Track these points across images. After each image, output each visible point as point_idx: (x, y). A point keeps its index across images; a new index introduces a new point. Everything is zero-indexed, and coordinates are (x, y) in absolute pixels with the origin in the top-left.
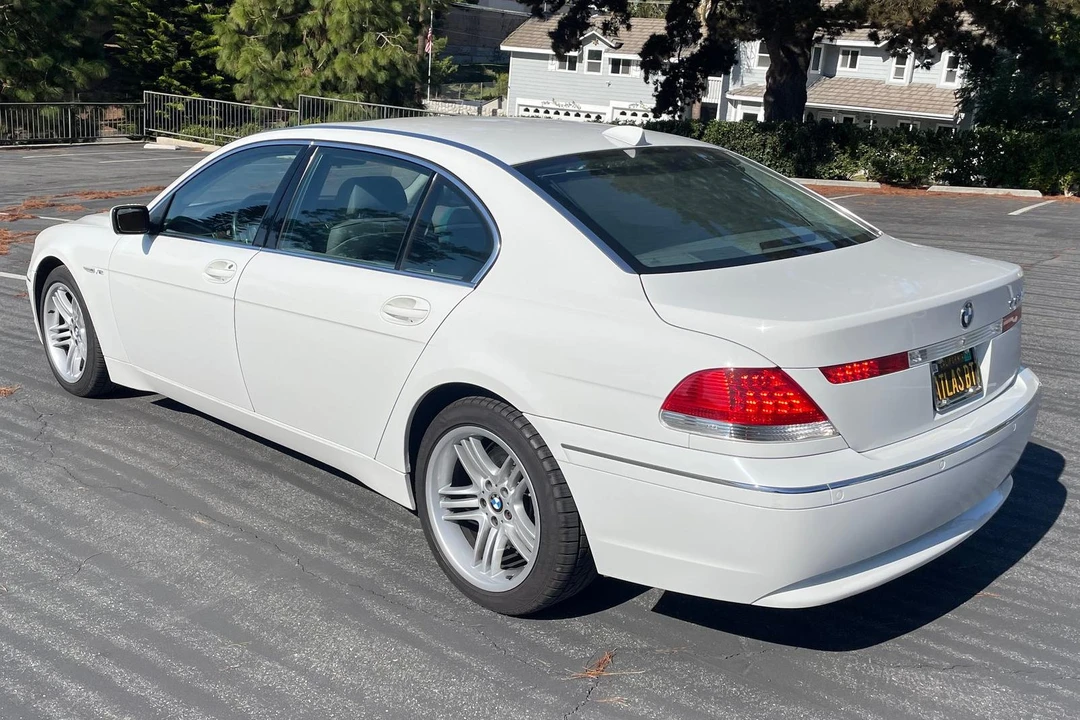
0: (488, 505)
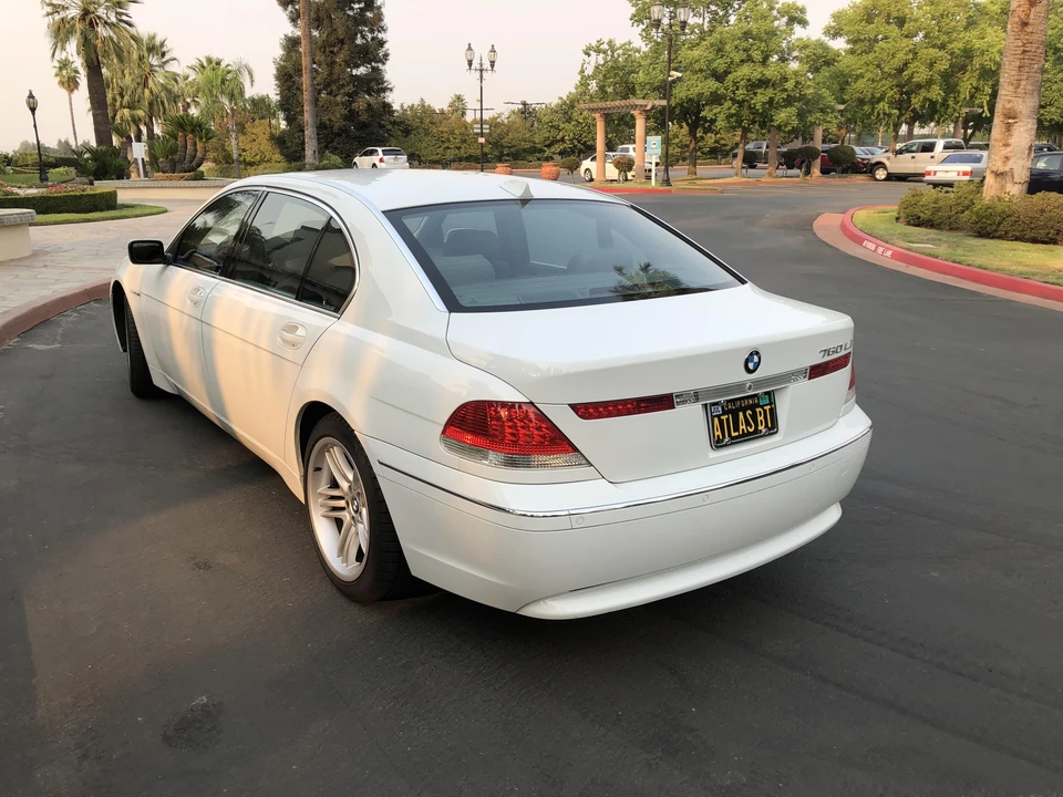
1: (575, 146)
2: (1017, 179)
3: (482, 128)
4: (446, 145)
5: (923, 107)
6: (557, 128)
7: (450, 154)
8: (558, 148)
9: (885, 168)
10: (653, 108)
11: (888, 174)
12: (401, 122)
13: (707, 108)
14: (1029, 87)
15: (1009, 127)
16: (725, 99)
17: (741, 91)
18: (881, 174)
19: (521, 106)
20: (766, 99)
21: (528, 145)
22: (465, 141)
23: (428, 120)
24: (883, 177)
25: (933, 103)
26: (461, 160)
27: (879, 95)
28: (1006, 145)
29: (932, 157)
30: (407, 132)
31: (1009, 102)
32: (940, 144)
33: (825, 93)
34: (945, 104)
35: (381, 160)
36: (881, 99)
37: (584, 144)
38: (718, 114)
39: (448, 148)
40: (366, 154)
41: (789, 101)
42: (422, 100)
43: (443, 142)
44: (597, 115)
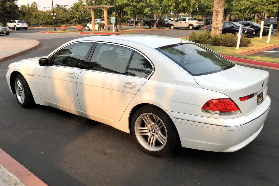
0: (151, 131)
1: (80, 19)
2: (220, 30)
3: (54, 14)
4: (38, 19)
5: (182, 8)
6: (74, 14)
7: (40, 22)
8: (75, 20)
9: (173, 26)
10: (109, 8)
11: (174, 27)
12: (22, 11)
13: (124, 8)
14: (222, 5)
15: (217, 15)
16: (130, 5)
17: (134, 3)
18: (172, 27)
19: (57, 6)
20: (141, 6)
21: (65, 19)
22: (44, 18)
23: (31, 11)
24: (173, 28)
25: (184, 7)
26: (43, 24)
27: (170, 5)
28: (217, 20)
29: (186, 22)
30: (24, 14)
31: (217, 9)
32: (187, 19)
33: (157, 4)
34: (187, 7)
35: (18, 24)
36: (171, 6)
37: (83, 18)
38: (128, 10)
39: (39, 20)
40: (11, 22)
41: (148, 6)
42: (28, 4)
43: (37, 18)
44: (91, 10)
